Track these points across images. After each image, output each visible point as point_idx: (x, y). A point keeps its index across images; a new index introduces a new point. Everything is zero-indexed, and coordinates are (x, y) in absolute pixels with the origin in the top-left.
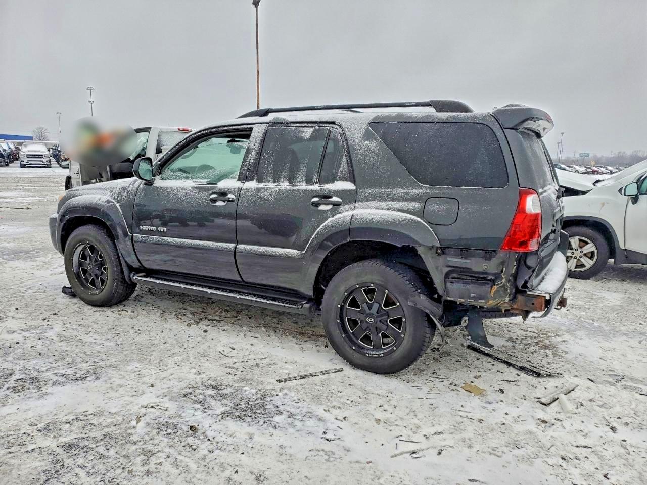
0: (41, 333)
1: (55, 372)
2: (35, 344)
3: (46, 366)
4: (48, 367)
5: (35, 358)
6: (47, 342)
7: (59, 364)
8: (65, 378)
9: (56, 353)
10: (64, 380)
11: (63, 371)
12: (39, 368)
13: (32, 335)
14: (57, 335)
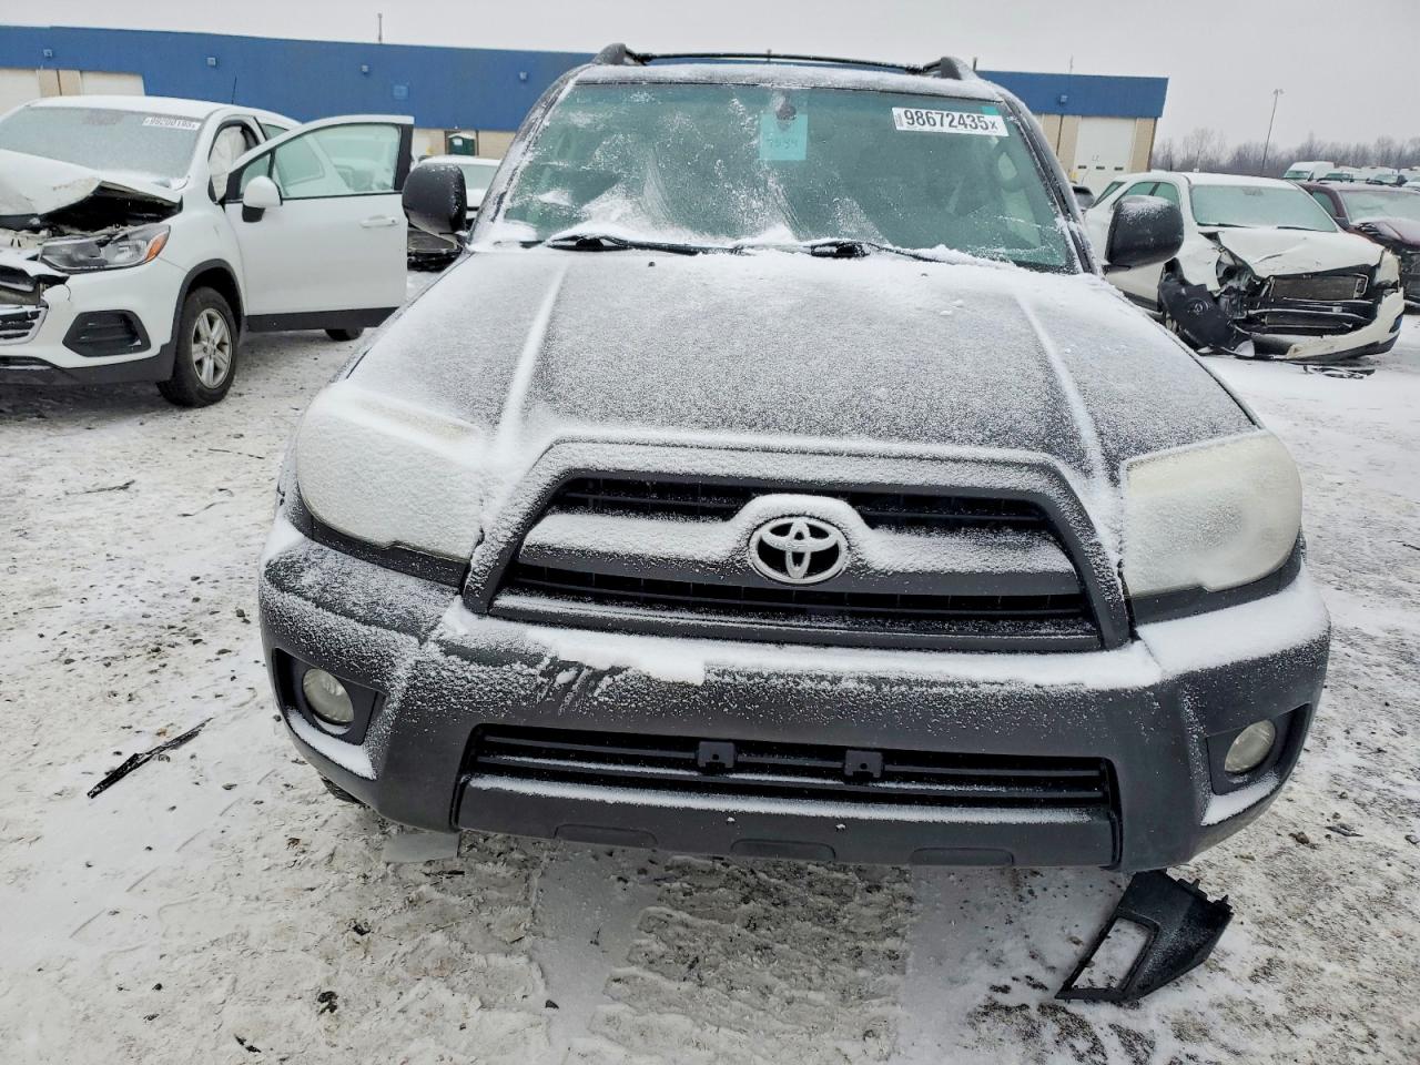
0: (1370, 773)
1: (1365, 655)
2: (1394, 742)
3: (1379, 673)
4: (1376, 669)
5: (1399, 702)
6: (1360, 733)
7: (1351, 667)
8: (1349, 639)
9: (1350, 691)
10: (1351, 637)
11: (1348, 650)
12: (1395, 677)
13: (1397, 778)
14: (1329, 743)
